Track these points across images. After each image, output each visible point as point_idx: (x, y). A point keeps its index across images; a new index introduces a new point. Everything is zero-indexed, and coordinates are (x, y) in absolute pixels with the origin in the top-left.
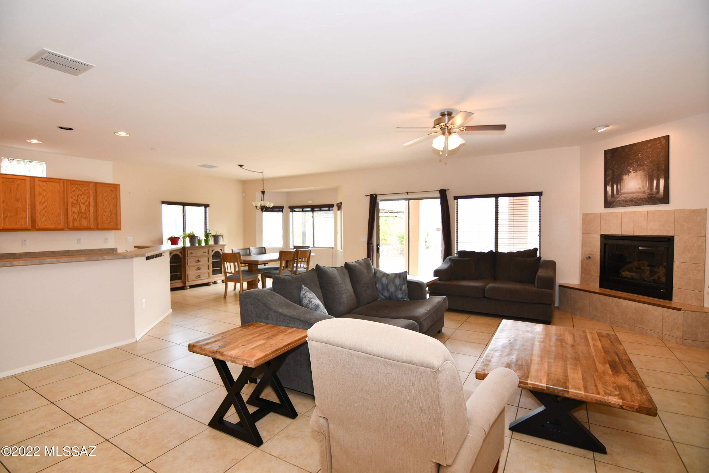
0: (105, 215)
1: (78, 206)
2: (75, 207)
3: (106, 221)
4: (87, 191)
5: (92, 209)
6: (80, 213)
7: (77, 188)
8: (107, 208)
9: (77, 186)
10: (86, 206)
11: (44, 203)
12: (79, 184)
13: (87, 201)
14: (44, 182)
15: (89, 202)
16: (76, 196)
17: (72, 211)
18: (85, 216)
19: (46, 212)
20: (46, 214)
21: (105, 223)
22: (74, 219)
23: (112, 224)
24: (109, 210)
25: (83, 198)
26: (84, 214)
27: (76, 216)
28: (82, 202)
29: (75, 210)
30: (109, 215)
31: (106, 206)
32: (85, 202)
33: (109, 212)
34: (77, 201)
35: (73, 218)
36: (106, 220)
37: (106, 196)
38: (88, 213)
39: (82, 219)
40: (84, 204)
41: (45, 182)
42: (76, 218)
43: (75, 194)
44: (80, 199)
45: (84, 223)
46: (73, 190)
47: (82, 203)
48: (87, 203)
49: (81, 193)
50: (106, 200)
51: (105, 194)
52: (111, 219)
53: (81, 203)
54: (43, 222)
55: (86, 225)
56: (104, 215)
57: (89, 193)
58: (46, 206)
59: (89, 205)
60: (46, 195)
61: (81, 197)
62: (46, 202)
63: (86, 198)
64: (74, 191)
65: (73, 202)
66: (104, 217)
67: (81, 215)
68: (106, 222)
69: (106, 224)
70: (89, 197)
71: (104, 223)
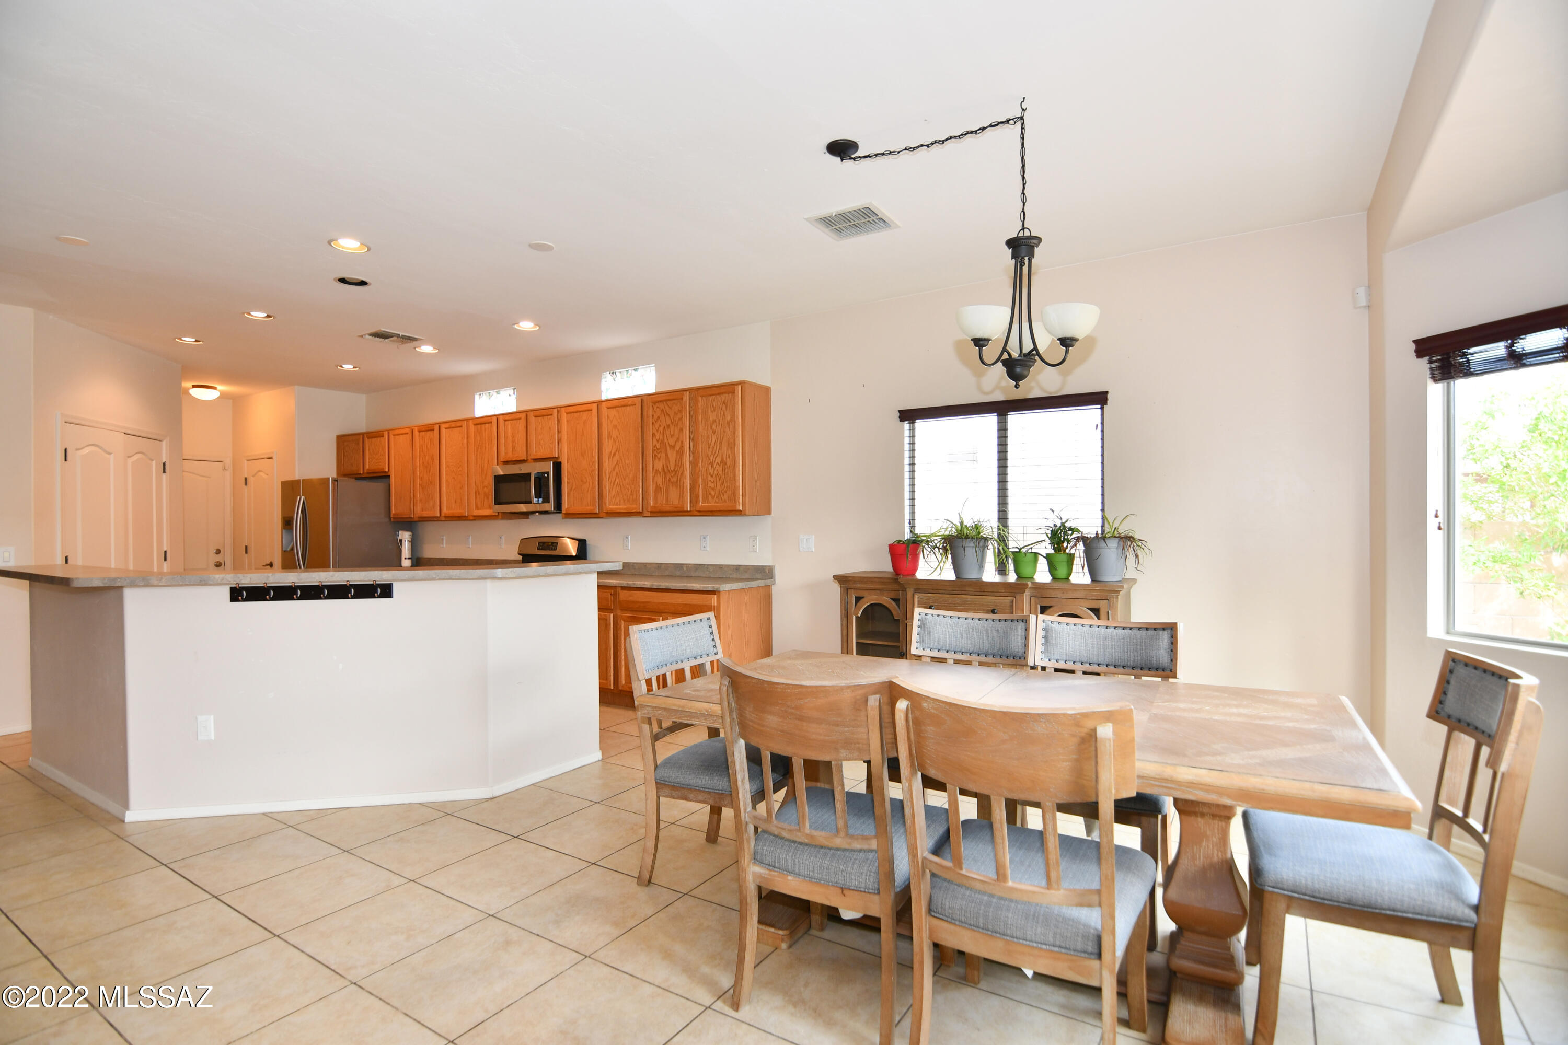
0: (712, 474)
1: (663, 454)
2: (659, 459)
3: (713, 489)
4: (679, 416)
5: (687, 458)
6: (666, 471)
7: (662, 410)
8: (716, 454)
9: (662, 406)
10: (677, 452)
11: (615, 454)
12: (667, 400)
13: (678, 439)
14: (614, 409)
15: (682, 442)
16: (660, 432)
17: (653, 468)
18: (674, 479)
19: (617, 474)
20: (617, 480)
21: (710, 494)
22: (658, 489)
23: (725, 497)
24: (718, 460)
25: (672, 433)
26: (674, 473)
27: (659, 480)
28: (670, 444)
29: (659, 465)
30: (720, 472)
31: (713, 448)
32: (676, 442)
33: (720, 465)
34: (662, 441)
35: (655, 485)
36: (712, 485)
37: (714, 421)
38: (681, 472)
39: (671, 485)
40: (673, 447)
41: (617, 409)
42: (660, 485)
43: (660, 425)
44: (667, 437)
45: (674, 498)
46: (656, 417)
47: (670, 446)
48: (677, 448)
49: (669, 422)
50: (714, 433)
51: (712, 416)
52: (723, 483)
53: (668, 448)
54: (614, 497)
55: (676, 502)
56: (710, 474)
57: (680, 419)
58: (617, 463)
59: (681, 452)
60: (617, 437)
61: (668, 432)
62: (617, 453)
63: (677, 432)
64: (659, 417)
65: (655, 446)
66: (709, 478)
67: (669, 476)
68: (713, 493)
69: (713, 497)
70: (681, 430)
71: (710, 496)
